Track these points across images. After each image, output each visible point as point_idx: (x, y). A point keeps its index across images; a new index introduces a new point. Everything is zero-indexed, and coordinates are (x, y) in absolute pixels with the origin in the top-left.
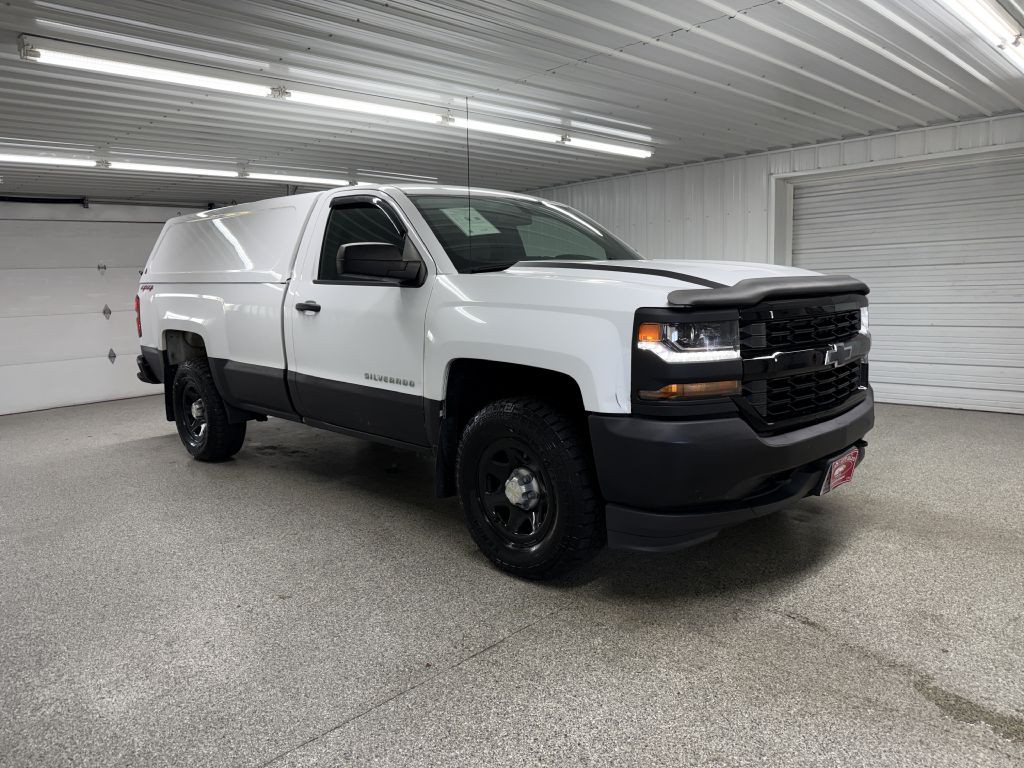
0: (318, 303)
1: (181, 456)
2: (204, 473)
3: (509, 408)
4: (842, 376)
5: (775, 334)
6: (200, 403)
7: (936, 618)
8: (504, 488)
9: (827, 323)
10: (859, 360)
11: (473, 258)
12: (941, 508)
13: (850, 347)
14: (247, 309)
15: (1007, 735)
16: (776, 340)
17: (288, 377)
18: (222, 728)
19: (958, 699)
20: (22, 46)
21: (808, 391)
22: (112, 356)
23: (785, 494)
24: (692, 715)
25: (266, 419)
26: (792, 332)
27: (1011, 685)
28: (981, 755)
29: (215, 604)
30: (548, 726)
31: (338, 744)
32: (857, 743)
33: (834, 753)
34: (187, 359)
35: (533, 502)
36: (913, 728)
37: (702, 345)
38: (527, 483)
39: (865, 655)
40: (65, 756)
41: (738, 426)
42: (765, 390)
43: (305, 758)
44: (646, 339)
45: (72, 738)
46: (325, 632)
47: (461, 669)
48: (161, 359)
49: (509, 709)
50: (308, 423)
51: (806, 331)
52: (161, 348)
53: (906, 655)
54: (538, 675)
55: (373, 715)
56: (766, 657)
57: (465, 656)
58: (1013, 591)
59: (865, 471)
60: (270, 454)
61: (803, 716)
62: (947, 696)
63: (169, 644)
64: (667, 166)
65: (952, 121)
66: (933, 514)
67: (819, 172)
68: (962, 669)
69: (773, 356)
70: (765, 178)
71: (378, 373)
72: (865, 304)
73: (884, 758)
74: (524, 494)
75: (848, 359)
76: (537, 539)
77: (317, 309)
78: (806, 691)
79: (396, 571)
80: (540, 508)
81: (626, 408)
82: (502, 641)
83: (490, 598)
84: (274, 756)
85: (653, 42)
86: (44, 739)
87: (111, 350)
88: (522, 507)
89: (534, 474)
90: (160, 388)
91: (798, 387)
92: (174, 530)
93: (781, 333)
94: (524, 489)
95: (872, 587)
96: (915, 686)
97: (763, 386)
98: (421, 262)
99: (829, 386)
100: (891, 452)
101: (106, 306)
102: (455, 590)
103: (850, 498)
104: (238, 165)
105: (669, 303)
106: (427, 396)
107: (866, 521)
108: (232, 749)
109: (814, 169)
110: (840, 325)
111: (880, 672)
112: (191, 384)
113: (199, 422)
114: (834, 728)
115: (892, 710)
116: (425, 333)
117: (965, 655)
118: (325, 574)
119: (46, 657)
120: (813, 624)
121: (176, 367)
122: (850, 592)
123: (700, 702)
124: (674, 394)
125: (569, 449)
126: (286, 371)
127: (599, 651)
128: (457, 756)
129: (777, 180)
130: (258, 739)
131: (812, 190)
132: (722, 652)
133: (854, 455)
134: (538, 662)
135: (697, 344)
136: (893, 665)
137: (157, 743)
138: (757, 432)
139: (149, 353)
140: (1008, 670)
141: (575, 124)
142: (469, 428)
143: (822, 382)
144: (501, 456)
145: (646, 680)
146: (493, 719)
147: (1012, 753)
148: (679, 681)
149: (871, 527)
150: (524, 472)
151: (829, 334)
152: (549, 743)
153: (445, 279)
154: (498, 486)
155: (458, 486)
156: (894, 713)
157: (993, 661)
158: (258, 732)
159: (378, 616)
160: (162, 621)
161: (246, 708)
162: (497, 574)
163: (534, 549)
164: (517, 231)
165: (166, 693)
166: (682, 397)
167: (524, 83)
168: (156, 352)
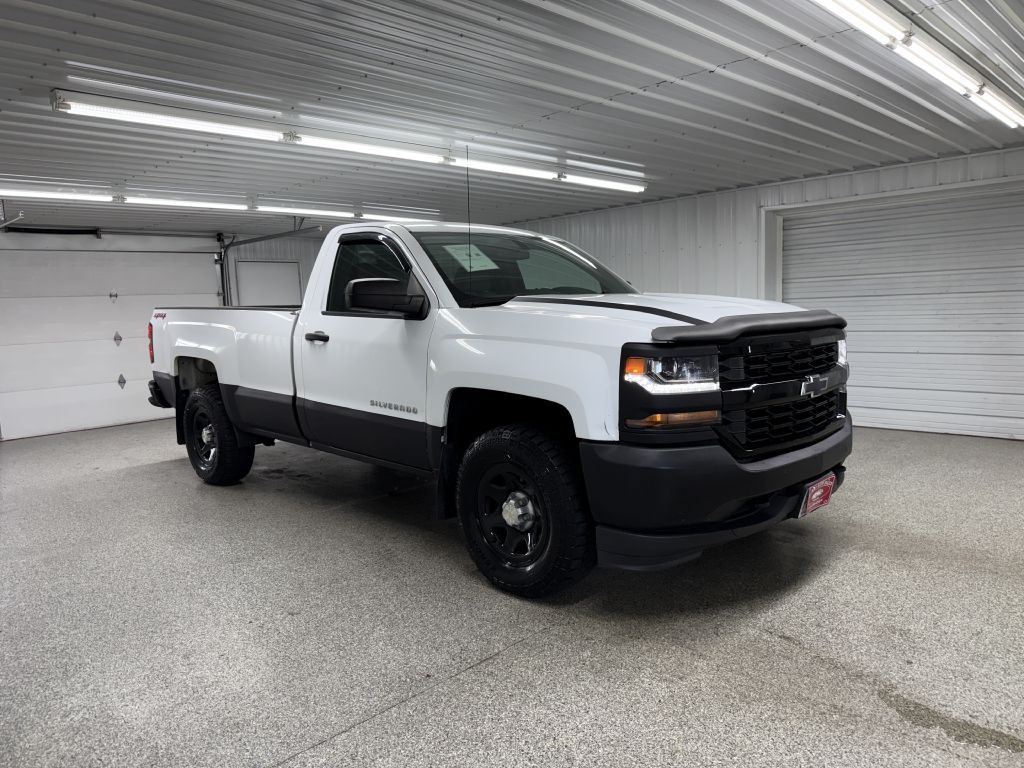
0: (326, 334)
1: (191, 479)
2: (214, 497)
3: (507, 435)
4: (819, 405)
5: (752, 367)
6: (210, 428)
7: (904, 633)
8: (501, 510)
9: (805, 355)
10: (837, 390)
11: (473, 292)
12: (918, 530)
13: (826, 379)
14: (253, 337)
15: (959, 738)
16: (755, 373)
17: (297, 403)
18: (238, 732)
19: (917, 705)
20: (54, 99)
21: (786, 419)
22: (122, 381)
23: (764, 516)
24: (671, 721)
25: (273, 444)
26: (770, 365)
27: (968, 692)
28: (934, 755)
29: (227, 620)
30: (539, 730)
31: (345, 746)
32: (821, 745)
33: (799, 754)
34: (199, 385)
35: (529, 524)
36: (873, 731)
37: (683, 377)
38: (523, 506)
39: (835, 666)
40: (94, 756)
41: (718, 453)
42: (744, 420)
43: (315, 759)
44: (632, 372)
45: (100, 741)
46: (332, 646)
47: (459, 679)
48: (173, 384)
49: (502, 716)
50: (315, 447)
51: (783, 364)
52: (173, 374)
53: (872, 666)
54: (531, 685)
55: (377, 720)
56: (742, 668)
57: (463, 668)
58: (979, 607)
59: (849, 494)
60: (278, 478)
61: (773, 721)
62: (907, 703)
63: (186, 657)
64: (661, 199)
65: (932, 158)
66: (911, 535)
67: (807, 205)
68: (924, 679)
69: (751, 388)
70: (754, 209)
71: (384, 400)
72: (843, 337)
73: (844, 757)
74: (520, 517)
75: (824, 390)
76: (532, 559)
77: (325, 339)
78: (778, 698)
79: (398, 589)
80: (535, 530)
81: (614, 436)
82: (497, 654)
83: (486, 614)
84: (287, 757)
85: (641, 92)
86: (74, 742)
87: (121, 376)
88: (518, 528)
89: (529, 497)
90: (172, 412)
91: (776, 416)
92: (186, 551)
93: (759, 366)
94: (520, 511)
95: (846, 604)
96: (879, 694)
97: (742, 416)
98: (424, 296)
99: (807, 415)
100: (876, 476)
101: (117, 333)
102: (454, 607)
103: (832, 520)
104: (247, 199)
105: (653, 339)
106: (430, 423)
107: (847, 542)
108: (248, 751)
109: (802, 202)
110: (817, 358)
111: (847, 682)
112: (202, 410)
113: (209, 446)
114: (800, 732)
115: (856, 716)
116: (428, 363)
117: (927, 667)
118: (331, 593)
119: (71, 669)
120: (788, 638)
121: (187, 392)
122: (826, 609)
123: (679, 708)
124: (659, 422)
125: (563, 475)
126: (294, 397)
127: (587, 663)
128: (454, 757)
129: (767, 212)
130: (272, 742)
131: (801, 222)
132: (702, 664)
133: (831, 480)
134: (530, 672)
135: (679, 376)
136: (859, 676)
137: (178, 746)
138: (736, 458)
139: (160, 379)
140: (966, 680)
141: (570, 162)
142: (469, 453)
143: (799, 411)
144: (499, 480)
145: (630, 689)
146: (488, 725)
147: (961, 754)
148: (661, 690)
149: (851, 548)
150: (520, 495)
151: (805, 366)
152: (539, 745)
153: (446, 312)
154: (496, 508)
155: (458, 507)
156: (858, 718)
157: (953, 672)
158: (271, 736)
159: (381, 631)
160: (178, 636)
161: (259, 715)
162: (493, 591)
163: (529, 568)
164: (516, 264)
165: (186, 701)
166: (668, 427)
167: (522, 127)
168: (168, 378)
